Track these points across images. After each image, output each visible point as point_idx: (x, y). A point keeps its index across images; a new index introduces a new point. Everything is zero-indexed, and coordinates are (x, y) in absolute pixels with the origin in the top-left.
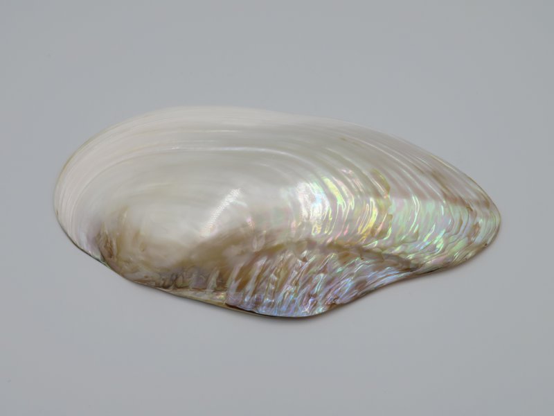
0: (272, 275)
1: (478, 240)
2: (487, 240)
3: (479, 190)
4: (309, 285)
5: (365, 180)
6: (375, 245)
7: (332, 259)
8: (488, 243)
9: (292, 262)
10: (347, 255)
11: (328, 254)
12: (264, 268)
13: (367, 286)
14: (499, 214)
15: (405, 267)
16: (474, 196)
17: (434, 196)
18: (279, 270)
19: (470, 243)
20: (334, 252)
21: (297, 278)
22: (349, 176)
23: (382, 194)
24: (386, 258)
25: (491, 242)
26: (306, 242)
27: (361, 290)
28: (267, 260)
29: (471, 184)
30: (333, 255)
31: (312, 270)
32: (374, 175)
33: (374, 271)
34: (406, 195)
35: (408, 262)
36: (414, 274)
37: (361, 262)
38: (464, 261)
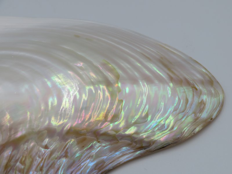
0: (18, 164)
1: (204, 115)
2: (212, 116)
3: (204, 70)
4: (52, 170)
5: (96, 70)
6: (111, 128)
7: (72, 144)
8: (213, 117)
9: (35, 150)
10: (84, 139)
11: (67, 140)
12: (10, 158)
13: (106, 166)
14: (223, 91)
15: (138, 146)
16: (199, 76)
17: (161, 80)
18: (23, 159)
19: (196, 119)
20: (72, 138)
21: (41, 164)
22: (81, 68)
23: (112, 82)
24: (121, 139)
25: (217, 116)
26: (46, 131)
27: (100, 170)
28: (13, 151)
29: (197, 66)
30: (72, 141)
31: (53, 156)
32: (104, 65)
33: (111, 152)
34: (134, 81)
35: (141, 141)
36: (147, 151)
37: (98, 144)
38: (193, 136)
